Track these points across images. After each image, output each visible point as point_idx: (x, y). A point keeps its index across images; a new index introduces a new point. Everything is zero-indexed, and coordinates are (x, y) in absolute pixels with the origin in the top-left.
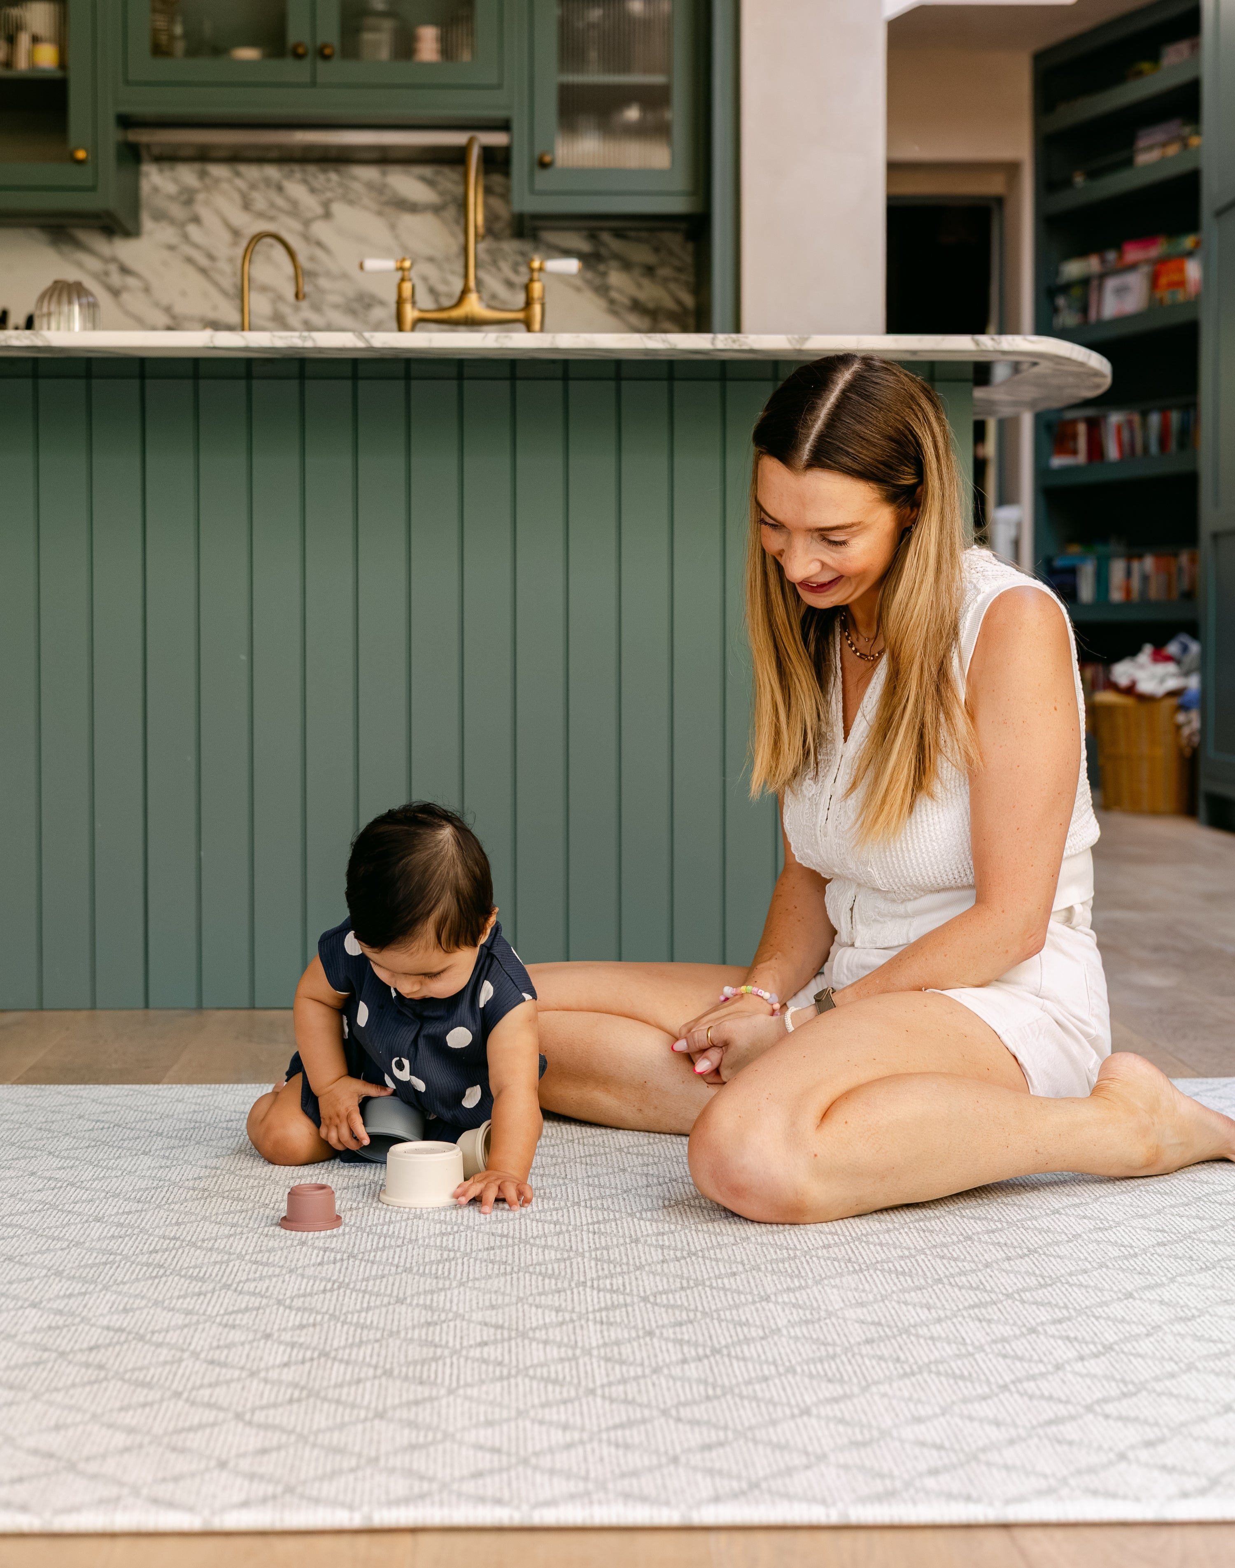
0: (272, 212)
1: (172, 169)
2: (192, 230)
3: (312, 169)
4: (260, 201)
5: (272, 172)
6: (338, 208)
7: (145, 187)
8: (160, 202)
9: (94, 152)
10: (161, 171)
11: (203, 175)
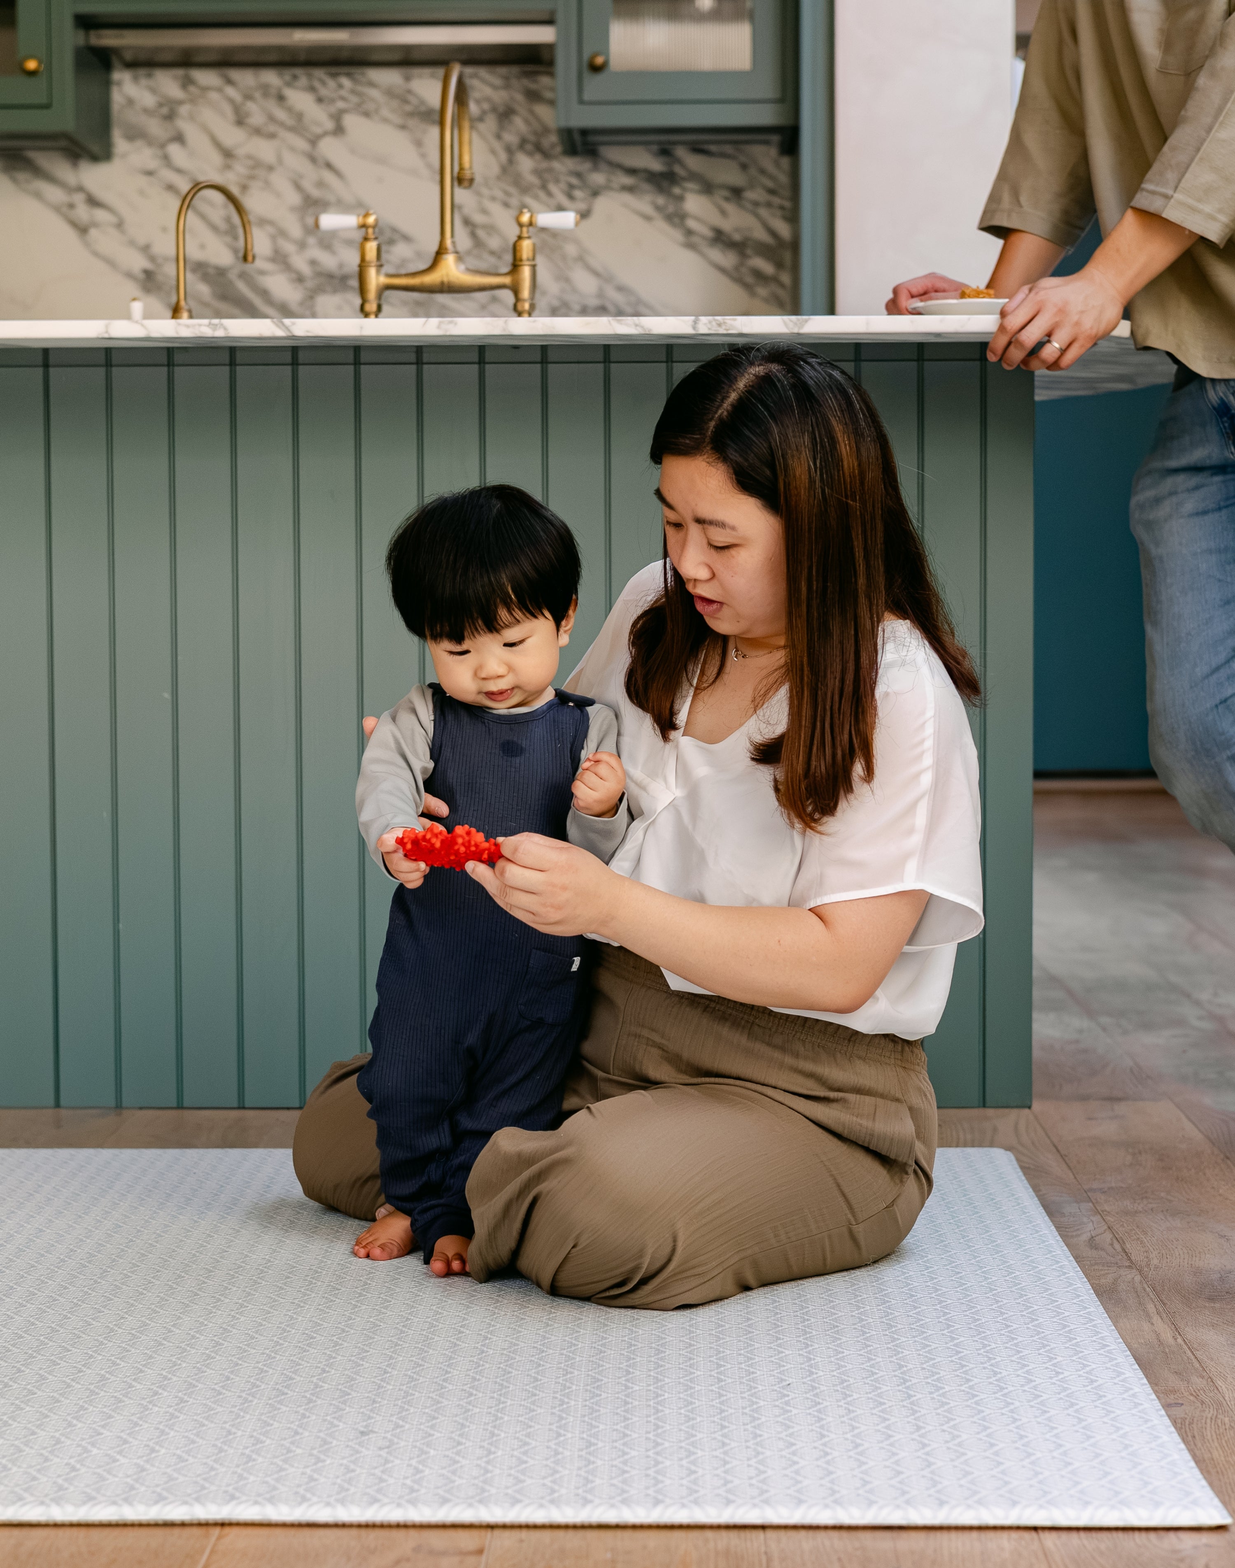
0: (272, 128)
1: (149, 76)
2: (174, 149)
3: (319, 73)
4: (256, 116)
5: (271, 77)
6: (350, 121)
7: (117, 98)
8: (135, 117)
9: (47, 62)
10: (136, 79)
11: (187, 82)
